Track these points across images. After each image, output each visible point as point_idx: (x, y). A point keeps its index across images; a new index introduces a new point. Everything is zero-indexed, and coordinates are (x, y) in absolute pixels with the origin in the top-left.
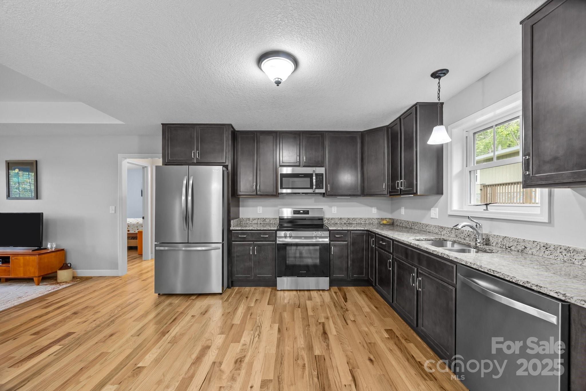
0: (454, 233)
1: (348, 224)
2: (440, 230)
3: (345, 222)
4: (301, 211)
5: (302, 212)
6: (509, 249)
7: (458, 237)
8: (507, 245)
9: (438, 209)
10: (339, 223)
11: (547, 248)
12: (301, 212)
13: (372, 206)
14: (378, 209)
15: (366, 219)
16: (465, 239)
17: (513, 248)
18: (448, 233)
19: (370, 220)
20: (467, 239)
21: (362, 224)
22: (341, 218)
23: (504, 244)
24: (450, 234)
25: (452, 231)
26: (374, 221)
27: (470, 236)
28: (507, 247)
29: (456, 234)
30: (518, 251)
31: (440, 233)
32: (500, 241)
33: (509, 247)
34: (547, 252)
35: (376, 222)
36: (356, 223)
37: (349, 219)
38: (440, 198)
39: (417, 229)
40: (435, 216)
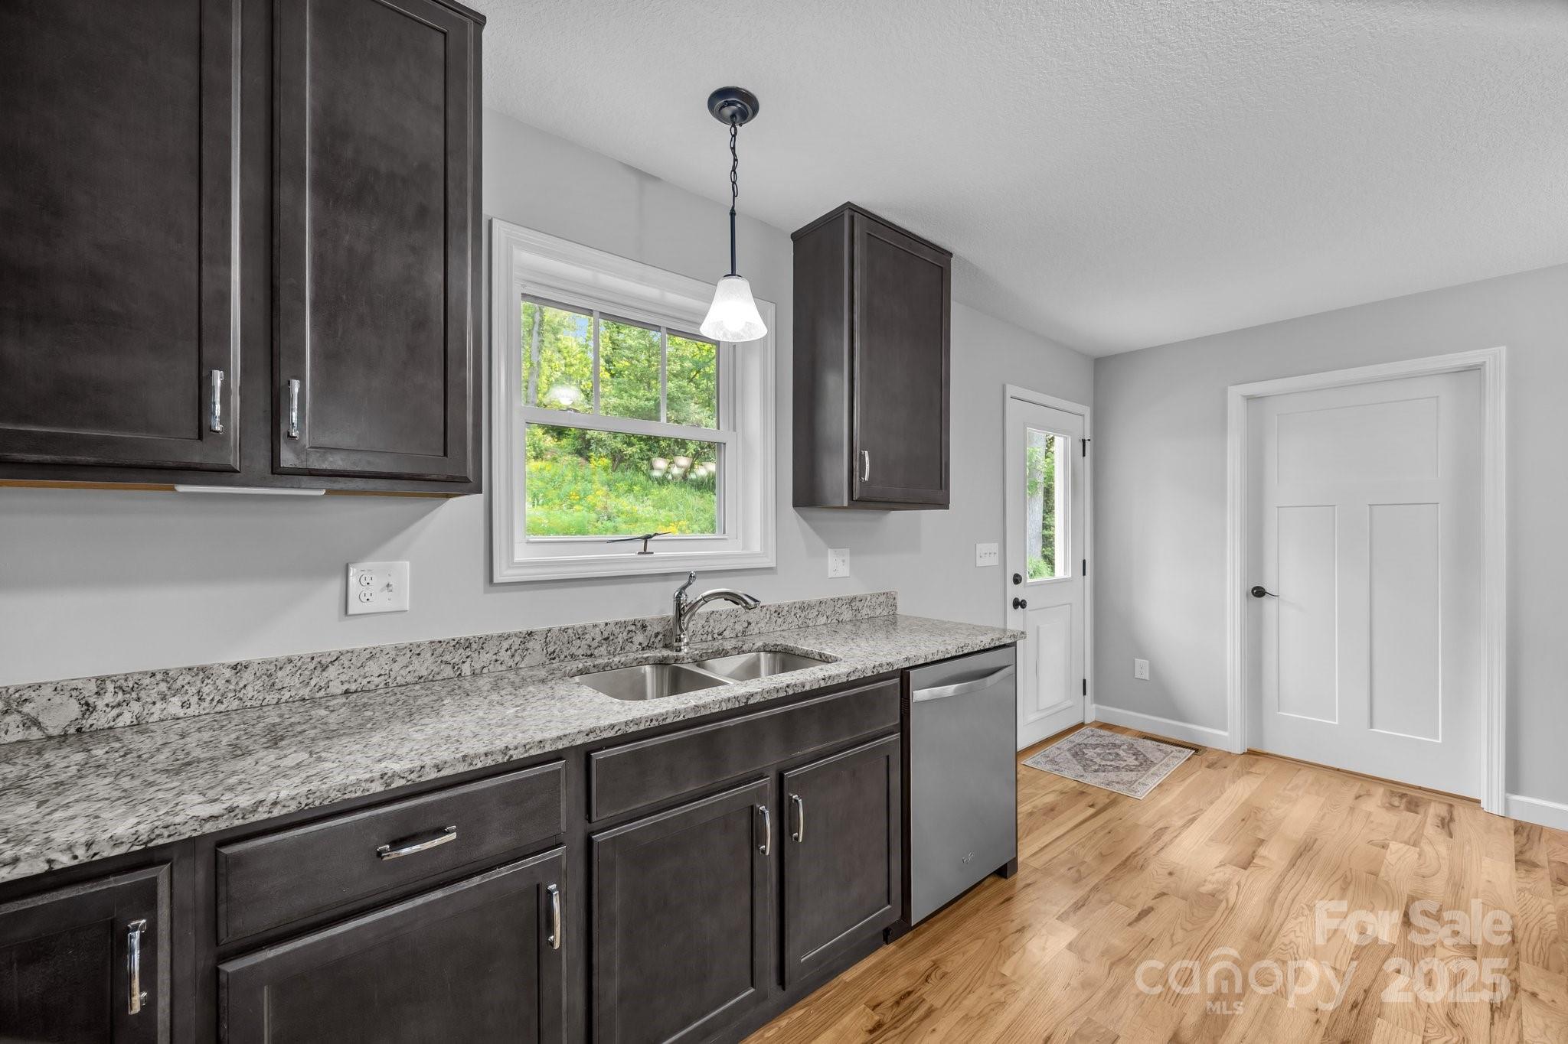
0: (538, 647)
2: (447, 657)
6: (720, 637)
7: (562, 657)
8: (716, 631)
9: (408, 563)
11: (779, 614)
16: (591, 655)
17: (726, 634)
18: (504, 656)
20: (603, 650)
23: (710, 630)
24: (517, 658)
25: (530, 645)
27: (611, 638)
28: (716, 636)
29: (550, 649)
30: (737, 636)
31: (448, 671)
32: (699, 625)
33: (720, 635)
34: (780, 621)
38: (423, 515)
39: (194, 710)
40: (381, 602)
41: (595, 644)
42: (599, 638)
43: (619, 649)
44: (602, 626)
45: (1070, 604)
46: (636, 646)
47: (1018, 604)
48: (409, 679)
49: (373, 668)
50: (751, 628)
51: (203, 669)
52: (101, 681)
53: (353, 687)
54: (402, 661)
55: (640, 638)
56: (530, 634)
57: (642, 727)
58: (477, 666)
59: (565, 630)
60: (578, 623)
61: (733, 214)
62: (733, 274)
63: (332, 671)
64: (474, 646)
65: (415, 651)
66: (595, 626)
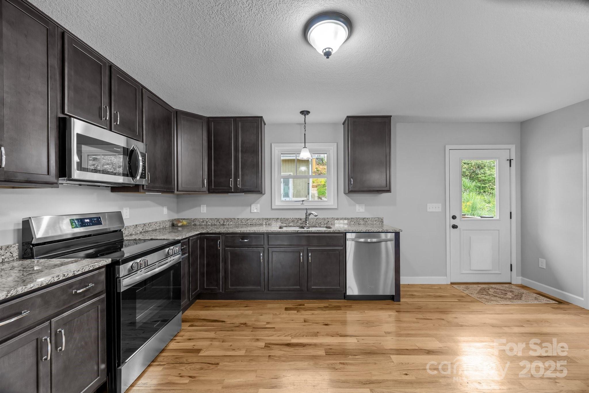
1: (145, 232)
2: (264, 221)
3: (141, 230)
4: (87, 219)
5: (88, 221)
9: (259, 204)
10: (134, 233)
12: (86, 221)
13: (163, 205)
14: (169, 209)
15: (160, 223)
16: (289, 224)
18: (273, 222)
19: (164, 223)
21: (157, 229)
22: (136, 225)
23: (317, 222)
26: (166, 223)
31: (264, 223)
33: (320, 223)
35: (168, 224)
36: (151, 229)
37: (144, 225)
38: (260, 198)
39: (233, 224)
40: (255, 211)
41: (290, 222)
42: (291, 221)
43: (295, 223)
44: (292, 219)
45: (498, 230)
46: (299, 223)
47: (455, 227)
48: (259, 224)
49: (254, 221)
50: (329, 222)
51: (235, 218)
52: (225, 219)
53: (251, 224)
54: (258, 221)
55: (300, 222)
56: (278, 218)
57: (276, 232)
58: (269, 223)
59: (284, 218)
60: (287, 217)
61: (305, 134)
62: (305, 147)
63: (249, 221)
64: (269, 219)
65: (260, 219)
66: (290, 218)
